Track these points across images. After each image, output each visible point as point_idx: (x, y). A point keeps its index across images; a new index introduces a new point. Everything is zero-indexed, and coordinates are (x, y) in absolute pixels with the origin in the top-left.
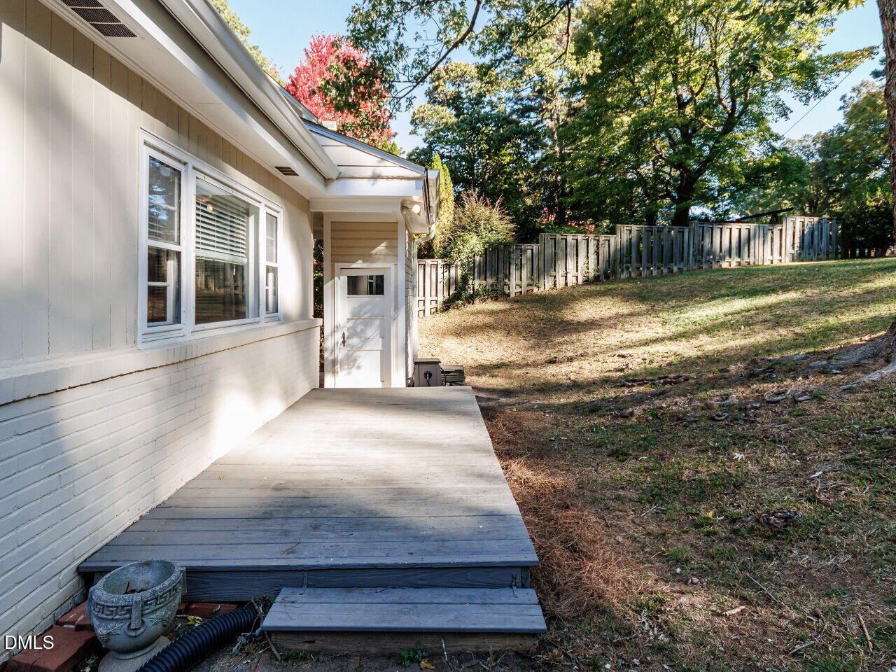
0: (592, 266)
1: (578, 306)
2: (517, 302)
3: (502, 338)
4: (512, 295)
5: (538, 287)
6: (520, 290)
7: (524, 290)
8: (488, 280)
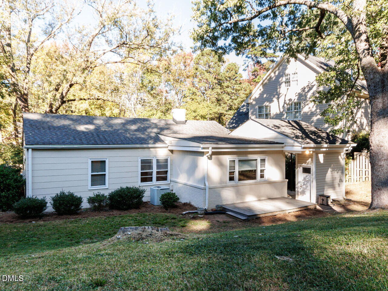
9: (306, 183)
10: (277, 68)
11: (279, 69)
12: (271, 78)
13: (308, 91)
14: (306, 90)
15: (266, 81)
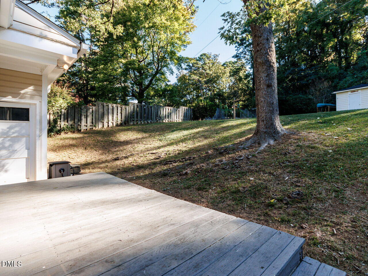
0: (119, 118)
1: (118, 135)
2: (86, 133)
3: (83, 151)
4: (82, 131)
5: (95, 127)
6: (86, 128)
7: (89, 128)
8: (69, 122)
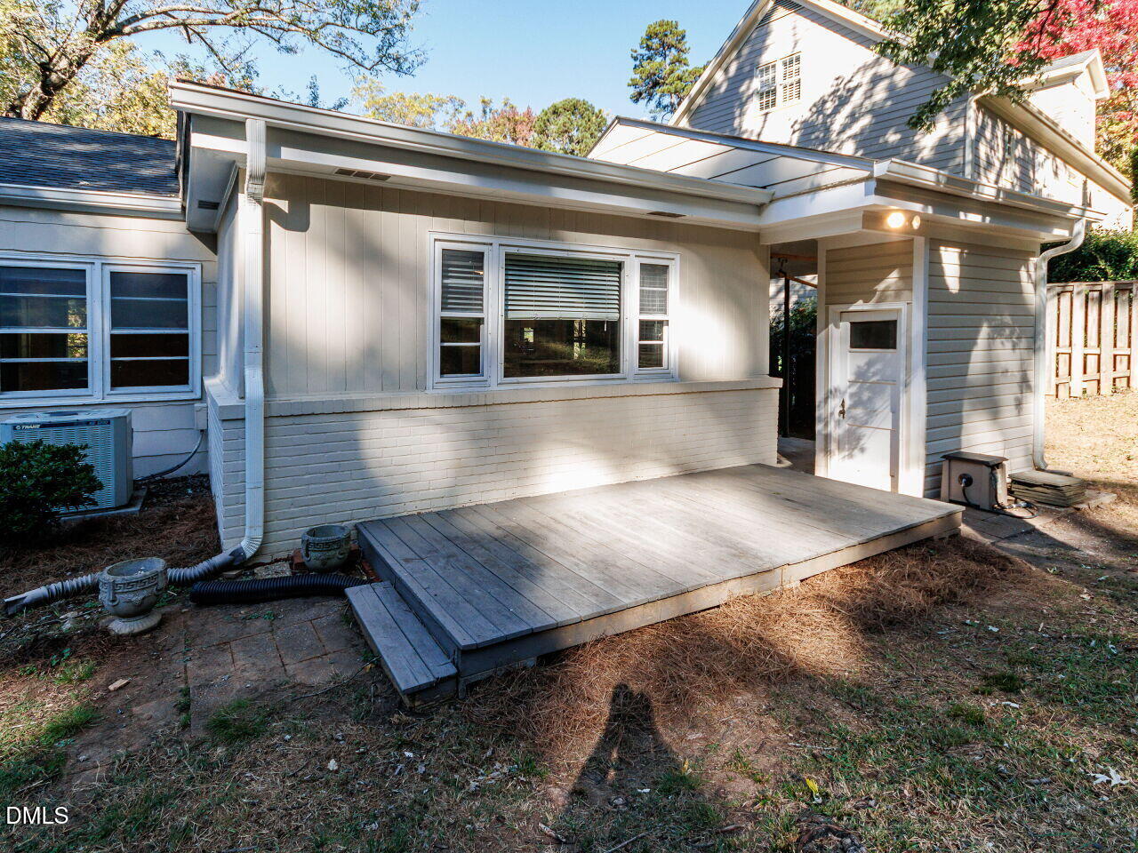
9: (866, 395)
10: (734, 54)
11: (738, 57)
12: (714, 88)
13: (836, 111)
14: (829, 106)
15: (700, 100)
